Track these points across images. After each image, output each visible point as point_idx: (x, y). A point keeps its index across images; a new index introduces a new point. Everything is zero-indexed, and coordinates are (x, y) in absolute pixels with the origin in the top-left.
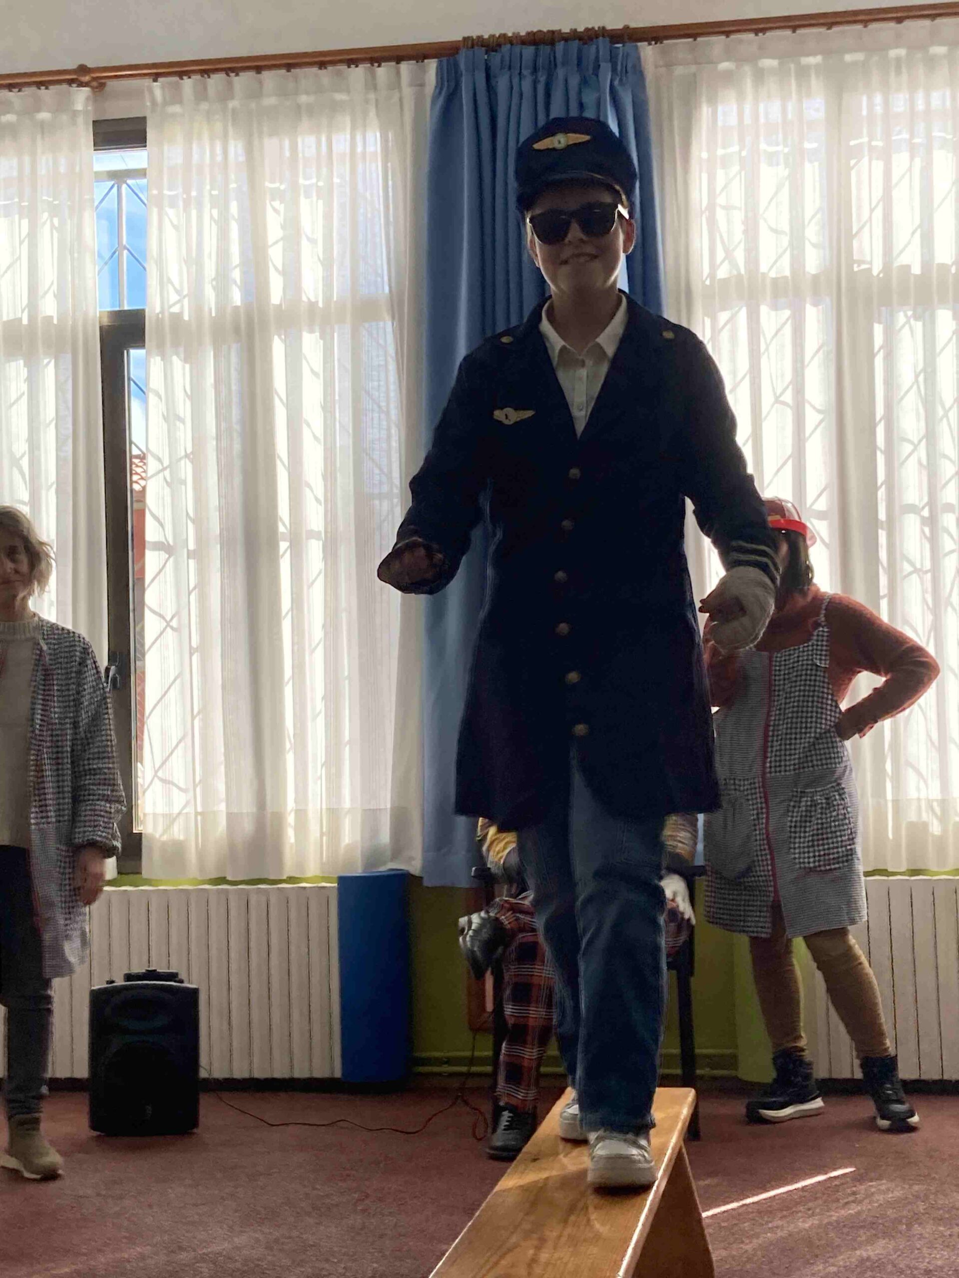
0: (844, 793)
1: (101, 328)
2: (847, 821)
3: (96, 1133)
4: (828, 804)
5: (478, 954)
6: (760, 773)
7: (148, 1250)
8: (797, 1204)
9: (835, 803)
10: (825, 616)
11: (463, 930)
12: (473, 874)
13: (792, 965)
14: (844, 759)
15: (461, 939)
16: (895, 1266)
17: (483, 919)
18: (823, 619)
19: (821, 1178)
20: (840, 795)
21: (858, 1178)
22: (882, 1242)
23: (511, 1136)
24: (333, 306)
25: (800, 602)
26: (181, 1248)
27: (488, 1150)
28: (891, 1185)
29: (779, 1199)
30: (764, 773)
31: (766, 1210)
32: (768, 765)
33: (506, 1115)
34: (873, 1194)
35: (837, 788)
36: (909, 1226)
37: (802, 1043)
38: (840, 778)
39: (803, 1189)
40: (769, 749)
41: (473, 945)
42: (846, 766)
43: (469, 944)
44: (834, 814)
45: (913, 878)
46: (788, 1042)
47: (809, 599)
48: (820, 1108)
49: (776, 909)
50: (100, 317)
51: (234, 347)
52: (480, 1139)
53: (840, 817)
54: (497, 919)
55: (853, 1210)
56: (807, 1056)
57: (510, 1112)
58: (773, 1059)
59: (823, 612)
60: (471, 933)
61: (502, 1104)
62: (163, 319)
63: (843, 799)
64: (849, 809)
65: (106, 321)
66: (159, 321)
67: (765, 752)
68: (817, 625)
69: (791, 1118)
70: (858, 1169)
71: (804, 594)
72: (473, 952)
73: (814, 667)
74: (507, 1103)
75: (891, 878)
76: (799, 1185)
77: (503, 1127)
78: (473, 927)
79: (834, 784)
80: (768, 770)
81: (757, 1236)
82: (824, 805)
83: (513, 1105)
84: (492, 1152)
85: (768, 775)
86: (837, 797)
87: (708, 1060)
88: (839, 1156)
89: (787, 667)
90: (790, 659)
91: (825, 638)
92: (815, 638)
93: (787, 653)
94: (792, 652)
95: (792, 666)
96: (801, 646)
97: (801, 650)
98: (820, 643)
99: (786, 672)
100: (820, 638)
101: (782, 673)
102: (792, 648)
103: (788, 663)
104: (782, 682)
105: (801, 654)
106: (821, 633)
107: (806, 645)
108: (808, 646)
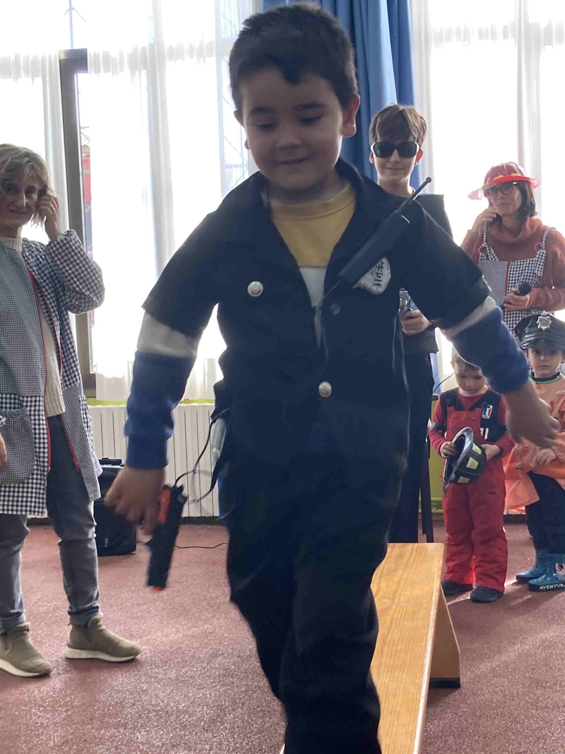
1: (60, 61)
18: (544, 244)
22: (553, 628)
24: (204, 46)
50: (59, 54)
51: (144, 72)
59: (544, 240)
62: (98, 55)
65: (63, 57)
66: (96, 56)
73: (534, 275)
87: (435, 504)
88: (519, 567)
89: (518, 272)
90: (520, 268)
91: (543, 258)
92: (537, 256)
93: (519, 263)
94: (522, 263)
95: (521, 272)
96: (528, 260)
97: (528, 262)
98: (539, 260)
99: (517, 275)
100: (540, 257)
101: (514, 276)
102: (522, 260)
103: (518, 269)
104: (513, 282)
105: (527, 265)
106: (541, 254)
107: (531, 260)
108: (533, 261)
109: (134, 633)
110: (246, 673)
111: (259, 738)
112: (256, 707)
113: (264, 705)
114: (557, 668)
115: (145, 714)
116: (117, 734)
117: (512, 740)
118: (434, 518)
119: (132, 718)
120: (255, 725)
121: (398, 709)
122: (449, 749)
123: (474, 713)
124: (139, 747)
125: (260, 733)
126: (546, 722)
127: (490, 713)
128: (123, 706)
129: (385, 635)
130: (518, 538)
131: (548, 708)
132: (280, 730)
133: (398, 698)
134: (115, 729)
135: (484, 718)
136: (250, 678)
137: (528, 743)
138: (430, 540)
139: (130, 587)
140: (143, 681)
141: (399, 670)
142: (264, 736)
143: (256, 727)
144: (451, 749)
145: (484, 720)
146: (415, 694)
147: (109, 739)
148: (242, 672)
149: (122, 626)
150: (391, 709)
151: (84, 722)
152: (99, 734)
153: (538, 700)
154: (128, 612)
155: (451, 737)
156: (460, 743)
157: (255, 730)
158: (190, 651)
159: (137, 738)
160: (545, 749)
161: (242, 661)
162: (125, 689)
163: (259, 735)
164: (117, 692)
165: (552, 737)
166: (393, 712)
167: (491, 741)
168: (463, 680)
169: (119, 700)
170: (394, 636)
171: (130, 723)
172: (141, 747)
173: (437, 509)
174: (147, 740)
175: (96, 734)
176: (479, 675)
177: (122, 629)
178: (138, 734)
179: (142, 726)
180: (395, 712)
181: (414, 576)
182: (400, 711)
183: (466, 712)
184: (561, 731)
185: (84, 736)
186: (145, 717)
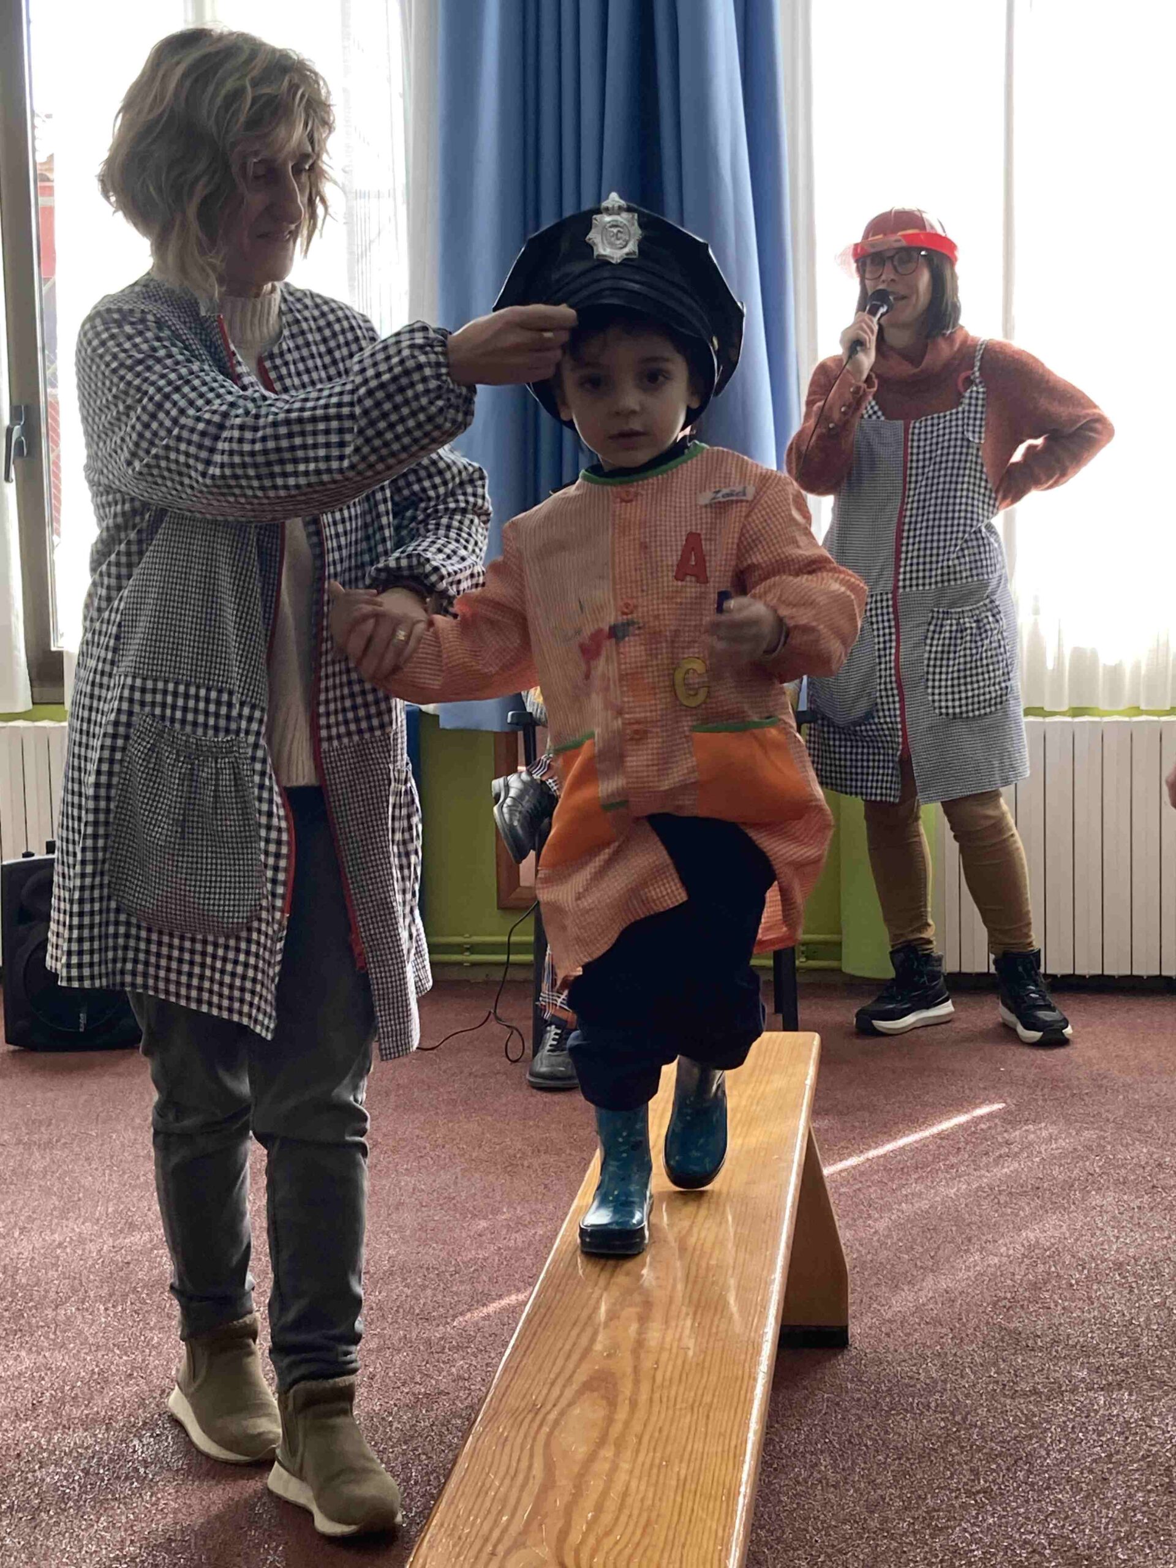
0: (999, 612)
2: (1002, 650)
3: (12, 1047)
4: (979, 628)
5: (520, 831)
6: (890, 587)
7: (88, 1228)
8: (936, 1158)
9: (988, 627)
10: (980, 369)
11: (498, 796)
12: (509, 720)
13: (919, 835)
14: (998, 566)
15: (495, 809)
16: (1073, 1257)
17: (523, 782)
18: (977, 374)
19: (962, 1119)
20: (993, 616)
21: (1009, 1119)
22: (1053, 1219)
23: (560, 1059)
25: (945, 350)
26: (132, 1227)
27: (528, 1076)
28: (1053, 1130)
29: (911, 1150)
30: (896, 587)
31: (893, 1167)
32: (901, 577)
33: (552, 1032)
34: (1031, 1144)
35: (989, 606)
36: (1085, 1191)
37: (929, 934)
38: (993, 593)
39: (941, 1136)
40: (903, 556)
41: (511, 819)
42: (1000, 576)
43: (507, 816)
44: (986, 642)
45: (1077, 720)
46: (912, 931)
47: (957, 345)
48: (949, 1014)
49: (905, 764)
52: (516, 1061)
53: (994, 645)
54: (543, 782)
55: (1008, 1168)
56: (936, 949)
57: (557, 1028)
58: (891, 953)
59: (978, 364)
60: (509, 801)
61: (547, 1016)
63: (997, 621)
64: (1005, 634)
67: (898, 559)
68: (969, 382)
69: (914, 1028)
70: (1008, 1105)
71: (950, 339)
72: (511, 827)
73: (965, 443)
74: (553, 1016)
75: (1048, 720)
76: (935, 1130)
77: (548, 1047)
78: (513, 793)
79: (987, 601)
80: (901, 584)
81: (887, 1207)
82: (974, 631)
83: (560, 1019)
84: (532, 1079)
85: (901, 590)
86: (991, 619)
87: (803, 948)
88: (981, 1086)
89: (928, 442)
90: (932, 432)
91: (980, 402)
92: (967, 401)
93: (929, 422)
94: (936, 421)
95: (934, 440)
96: (948, 413)
97: (948, 418)
98: (973, 409)
99: (928, 449)
100: (973, 402)
101: (921, 450)
102: (935, 415)
103: (929, 436)
104: (921, 464)
105: (947, 424)
106: (974, 395)
107: (954, 411)
108: (957, 413)
109: (138, 1220)
110: (381, 1309)
111: (404, 1454)
112: (399, 1384)
113: (418, 1379)
114: (1059, 1308)
115: (155, 1398)
116: (91, 1441)
117: (959, 1464)
118: (799, 979)
119: (124, 1406)
120: (395, 1425)
121: (707, 1399)
122: (821, 1482)
123: (878, 1403)
124: (136, 1470)
125: (406, 1443)
126: (1034, 1426)
127: (912, 1404)
128: (106, 1381)
129: (684, 1232)
130: (979, 1023)
131: (1039, 1394)
132: (450, 1437)
133: (709, 1373)
134: (86, 1430)
135: (898, 1414)
136: (390, 1320)
137: (994, 1470)
138: (791, 1024)
139: (133, 1120)
140: (152, 1324)
141: (712, 1311)
142: (415, 1449)
143: (397, 1428)
144: (824, 1482)
145: (898, 1418)
146: (747, 1365)
147: (71, 1452)
148: (372, 1309)
149: (111, 1204)
150: (691, 1400)
151: (17, 1415)
152: (49, 1442)
153: (1016, 1376)
154: (124, 1173)
155: (826, 1454)
156: (843, 1469)
157: (396, 1435)
158: (260, 1259)
159: (134, 1451)
160: (1033, 1484)
161: (373, 1283)
162: (111, 1342)
163: (405, 1447)
164: (93, 1348)
165: (1045, 1459)
166: (697, 1404)
167: (912, 1464)
168: (855, 1329)
169: (97, 1366)
170: (703, 1235)
171: (120, 1418)
172: (142, 1470)
173: (808, 958)
174: (157, 1454)
175: (43, 1441)
176: (889, 1321)
177: (110, 1210)
178: (136, 1442)
179: (145, 1423)
180: (700, 1404)
181: (752, 1104)
182: (712, 1402)
183: (859, 1400)
184: (1066, 1445)
185: (17, 1444)
186: (153, 1406)
